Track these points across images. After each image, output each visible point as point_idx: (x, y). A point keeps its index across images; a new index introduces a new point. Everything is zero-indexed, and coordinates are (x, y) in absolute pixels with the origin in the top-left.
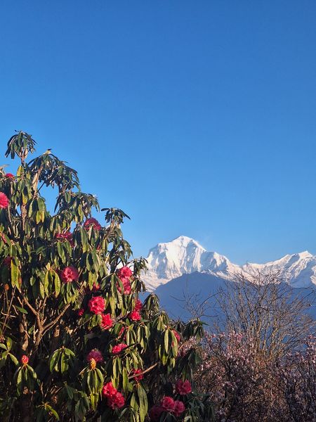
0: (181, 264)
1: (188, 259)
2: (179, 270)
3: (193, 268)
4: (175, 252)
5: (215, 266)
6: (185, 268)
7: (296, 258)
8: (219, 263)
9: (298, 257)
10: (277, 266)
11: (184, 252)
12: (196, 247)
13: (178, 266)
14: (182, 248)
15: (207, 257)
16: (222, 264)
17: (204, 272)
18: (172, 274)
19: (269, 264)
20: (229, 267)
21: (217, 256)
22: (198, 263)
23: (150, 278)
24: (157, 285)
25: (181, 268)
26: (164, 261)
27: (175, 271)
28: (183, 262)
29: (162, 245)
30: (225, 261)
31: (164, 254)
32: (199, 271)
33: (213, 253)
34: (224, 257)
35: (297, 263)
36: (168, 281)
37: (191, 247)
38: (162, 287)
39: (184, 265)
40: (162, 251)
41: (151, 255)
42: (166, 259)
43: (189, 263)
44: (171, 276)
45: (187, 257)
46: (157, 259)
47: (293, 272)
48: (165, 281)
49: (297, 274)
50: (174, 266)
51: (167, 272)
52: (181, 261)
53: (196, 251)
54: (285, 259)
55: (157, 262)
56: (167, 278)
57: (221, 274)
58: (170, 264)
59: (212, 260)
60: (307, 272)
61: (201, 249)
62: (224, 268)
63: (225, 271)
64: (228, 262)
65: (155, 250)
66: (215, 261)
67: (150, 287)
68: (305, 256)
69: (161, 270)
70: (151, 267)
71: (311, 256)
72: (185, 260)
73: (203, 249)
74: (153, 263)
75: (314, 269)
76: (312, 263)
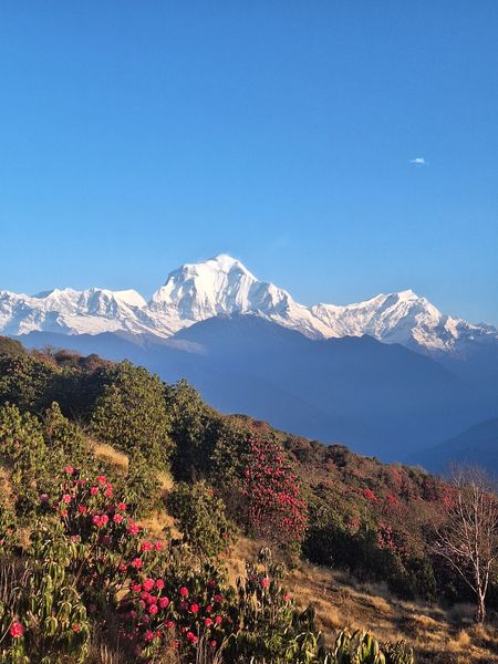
0: (217, 298)
1: (229, 292)
2: (213, 307)
3: (234, 305)
4: (209, 279)
5: (270, 305)
6: (224, 306)
7: (393, 300)
8: (275, 301)
9: (397, 298)
10: (364, 311)
11: (224, 280)
12: (243, 273)
13: (213, 302)
14: (221, 274)
15: (258, 291)
16: (281, 302)
17: (251, 312)
18: (202, 313)
19: (352, 307)
20: (291, 308)
21: (273, 290)
22: (243, 300)
23: (167, 317)
24: (178, 329)
25: (217, 305)
26: (191, 292)
27: (208, 309)
28: (221, 295)
29: (190, 266)
30: (286, 297)
31: (192, 282)
32: (245, 309)
33: (268, 285)
34: (285, 292)
35: (394, 307)
36: (193, 322)
37: (235, 274)
38: (184, 330)
39: (221, 301)
40: (189, 276)
41: (171, 283)
42: (194, 290)
43: (230, 298)
44: (200, 316)
45: (227, 289)
46: (181, 289)
47: (386, 320)
48: (189, 323)
49: (392, 324)
50: (206, 301)
51: (195, 310)
52: (218, 293)
53: (242, 280)
54: (378, 300)
55: (180, 293)
56: (193, 320)
57: (277, 318)
58: (200, 298)
59: (265, 295)
60: (407, 323)
61: (249, 278)
62: (283, 308)
63: (284, 316)
64: (289, 298)
65: (179, 275)
66: (270, 297)
67: (167, 332)
68: (406, 297)
69: (186, 305)
70: (169, 301)
71: (416, 297)
72: (225, 293)
73: (253, 278)
74: (173, 294)
75: (419, 318)
76: (416, 310)
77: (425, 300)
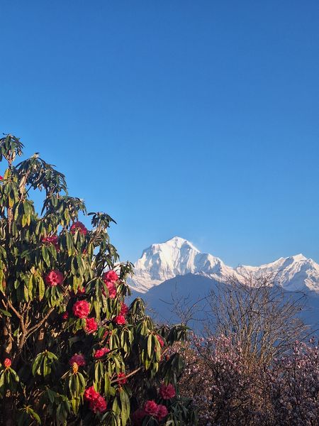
0: (174, 265)
1: (182, 261)
2: (172, 271)
3: (186, 269)
4: (169, 253)
5: (209, 268)
6: (179, 270)
7: (290, 261)
8: (212, 265)
9: (292, 260)
10: (271, 269)
11: (178, 253)
12: (190, 248)
13: (172, 267)
14: (176, 249)
15: (201, 259)
16: (216, 265)
17: (198, 273)
18: (165, 275)
19: (263, 267)
20: (223, 269)
21: (211, 258)
22: (191, 265)
23: (143, 279)
24: (151, 286)
25: (175, 270)
26: (158, 262)
27: (169, 272)
28: (177, 263)
29: (156, 245)
30: (219, 263)
31: (158, 255)
32: (193, 272)
33: (207, 255)
34: (218, 259)
35: (291, 266)
36: (161, 282)
37: (185, 249)
38: (155, 287)
39: (177, 266)
40: (156, 252)
41: (144, 256)
42: (160, 260)
43: (183, 265)
44: (164, 277)
45: (181, 258)
46: (151, 260)
47: (286, 275)
48: (158, 283)
49: (291, 277)
50: (168, 267)
51: (161, 273)
52: (175, 262)
53: (190, 252)
54: (280, 262)
55: (150, 263)
56: (160, 280)
57: (215, 276)
58: (164, 265)
59: (206, 262)
60: (301, 275)
61: (194, 250)
62: (217, 269)
63: (219, 275)
64: (222, 264)
65: (149, 251)
66: (209, 263)
67: (144, 288)
68: (299, 259)
69: (155, 271)
70: (144, 268)
71: (305, 259)
72: (179, 262)
73: (197, 251)
74: (146, 264)
75: (308, 272)
76: (306, 267)
77: (312, 261)
